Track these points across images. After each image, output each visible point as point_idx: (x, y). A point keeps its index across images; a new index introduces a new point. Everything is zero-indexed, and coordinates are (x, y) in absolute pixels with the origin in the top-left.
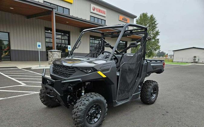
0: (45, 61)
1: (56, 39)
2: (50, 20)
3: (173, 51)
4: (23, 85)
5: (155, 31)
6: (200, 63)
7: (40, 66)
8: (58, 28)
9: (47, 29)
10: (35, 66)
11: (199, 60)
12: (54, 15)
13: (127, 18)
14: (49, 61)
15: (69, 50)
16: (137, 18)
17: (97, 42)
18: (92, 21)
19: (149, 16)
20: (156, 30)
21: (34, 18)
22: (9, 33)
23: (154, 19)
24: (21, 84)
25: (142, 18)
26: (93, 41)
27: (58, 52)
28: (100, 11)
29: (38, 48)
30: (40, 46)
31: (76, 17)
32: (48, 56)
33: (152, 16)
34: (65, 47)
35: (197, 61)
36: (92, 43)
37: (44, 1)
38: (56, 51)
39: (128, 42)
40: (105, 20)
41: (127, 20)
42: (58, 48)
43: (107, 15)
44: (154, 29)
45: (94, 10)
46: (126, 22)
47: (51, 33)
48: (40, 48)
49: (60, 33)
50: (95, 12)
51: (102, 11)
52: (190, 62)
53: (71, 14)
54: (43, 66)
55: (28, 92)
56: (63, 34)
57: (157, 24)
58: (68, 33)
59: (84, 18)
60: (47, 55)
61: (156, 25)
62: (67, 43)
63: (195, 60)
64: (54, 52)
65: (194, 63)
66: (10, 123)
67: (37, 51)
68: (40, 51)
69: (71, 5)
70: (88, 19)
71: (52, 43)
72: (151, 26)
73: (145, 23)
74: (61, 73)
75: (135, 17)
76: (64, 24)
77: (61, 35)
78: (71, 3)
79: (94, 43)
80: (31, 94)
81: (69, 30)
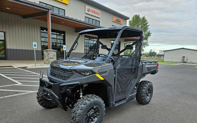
0: (41, 60)
1: (52, 38)
2: (46, 20)
3: (164, 51)
4: (19, 84)
5: (146, 32)
6: (188, 63)
7: (35, 66)
8: (54, 28)
9: (42, 29)
10: (30, 65)
11: (187, 59)
12: (50, 15)
13: (121, 20)
14: (44, 60)
15: (64, 49)
16: (130, 19)
17: (91, 42)
18: (87, 22)
19: (141, 18)
20: (148, 31)
21: (30, 18)
22: (4, 33)
23: (146, 20)
24: (17, 83)
25: (135, 19)
26: (88, 40)
27: (53, 51)
28: (94, 12)
29: (34, 47)
30: (36, 46)
31: (71, 17)
32: (43, 56)
33: (144, 18)
34: (60, 46)
35: (185, 60)
36: (87, 43)
37: (40, 2)
38: (52, 51)
39: (121, 43)
40: (99, 21)
41: (120, 22)
42: (53, 47)
43: (101, 17)
44: (146, 30)
45: (88, 11)
46: (119, 23)
47: (47, 33)
48: (36, 47)
49: (56, 33)
50: (90, 13)
51: (96, 12)
52: (179, 62)
53: (66, 15)
54: (39, 66)
55: (24, 91)
56: (58, 34)
57: (149, 26)
58: (64, 33)
59: (79, 19)
60: (43, 54)
61: (147, 26)
62: (63, 43)
63: (184, 60)
64: (50, 52)
65: (183, 63)
66: (7, 121)
67: (33, 50)
68: (36, 50)
69: (66, 6)
70: (83, 20)
71: (47, 42)
72: (143, 27)
73: (137, 24)
74: (59, 75)
75: (128, 18)
76: (60, 24)
77: (57, 34)
78: (67, 4)
79: (89, 43)
80: (27, 93)
81: (65, 31)
